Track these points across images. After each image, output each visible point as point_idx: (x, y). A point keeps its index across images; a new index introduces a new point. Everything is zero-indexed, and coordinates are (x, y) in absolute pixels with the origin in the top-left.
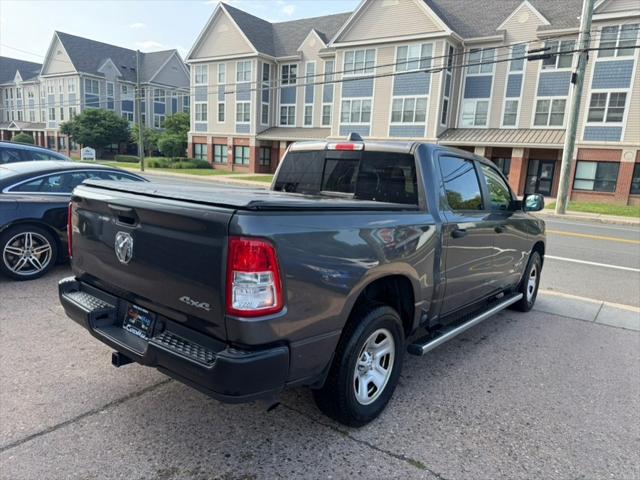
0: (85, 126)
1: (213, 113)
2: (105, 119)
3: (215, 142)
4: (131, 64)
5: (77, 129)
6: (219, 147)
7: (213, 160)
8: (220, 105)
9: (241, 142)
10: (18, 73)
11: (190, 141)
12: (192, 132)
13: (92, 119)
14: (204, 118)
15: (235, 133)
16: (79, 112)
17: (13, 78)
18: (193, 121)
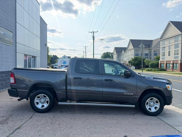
0: (134, 61)
1: (167, 54)
2: (139, 59)
3: (167, 63)
4: (148, 44)
5: (132, 62)
6: (168, 64)
7: (166, 68)
8: (169, 51)
9: (176, 62)
10: (123, 51)
11: (160, 63)
12: (161, 60)
13: (135, 59)
14: (164, 56)
15: (174, 59)
16: (133, 58)
17: (122, 51)
18: (161, 57)
